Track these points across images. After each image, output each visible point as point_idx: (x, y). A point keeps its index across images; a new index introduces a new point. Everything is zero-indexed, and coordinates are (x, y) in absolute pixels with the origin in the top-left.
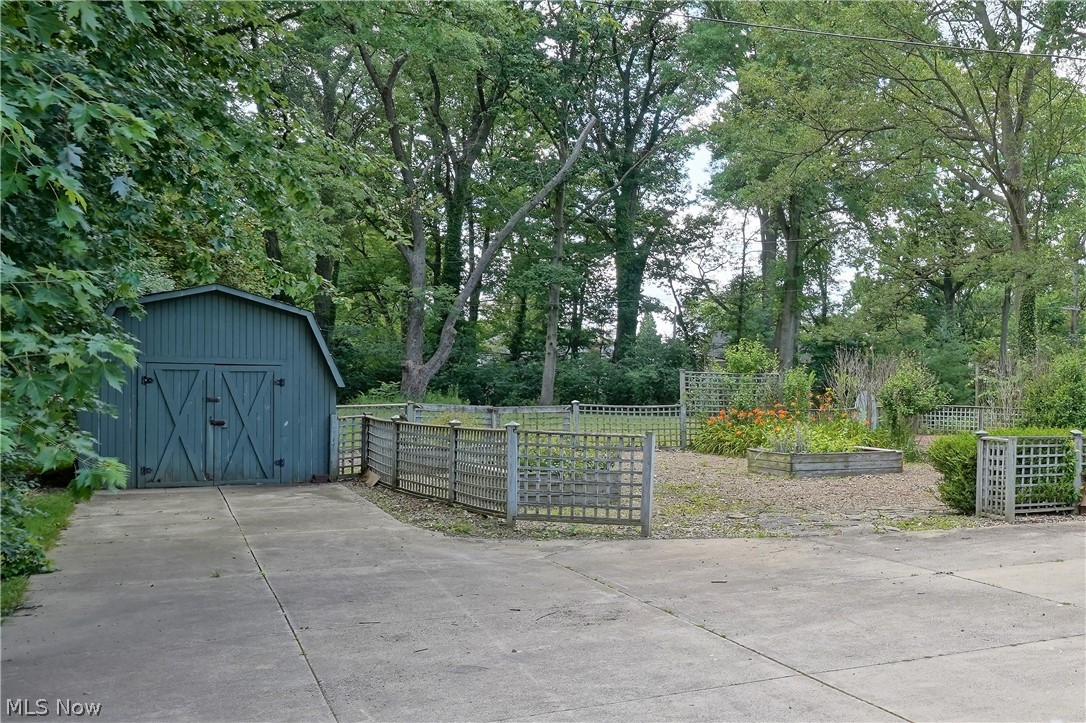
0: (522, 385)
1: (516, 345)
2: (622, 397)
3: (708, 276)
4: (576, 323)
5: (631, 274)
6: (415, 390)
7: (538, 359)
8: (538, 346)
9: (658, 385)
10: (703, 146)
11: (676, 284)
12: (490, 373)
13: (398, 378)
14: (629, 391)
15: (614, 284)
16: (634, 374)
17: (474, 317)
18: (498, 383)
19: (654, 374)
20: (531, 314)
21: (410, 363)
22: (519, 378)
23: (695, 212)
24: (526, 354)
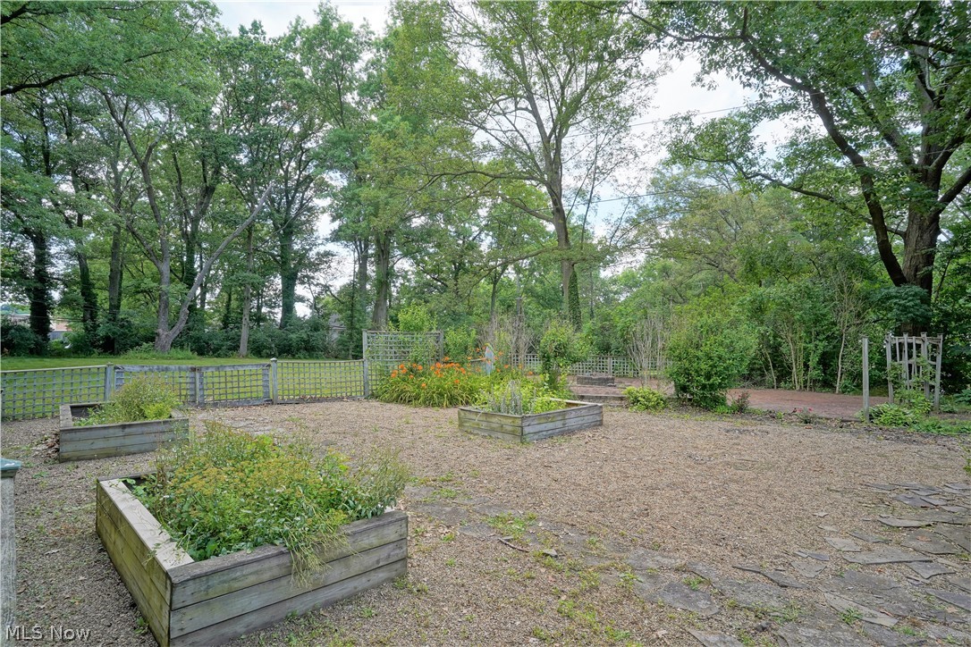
0: (229, 343)
1: (226, 322)
2: (286, 350)
3: (330, 283)
4: (259, 308)
5: (290, 281)
6: (163, 347)
7: (238, 328)
8: (238, 322)
9: (307, 342)
10: (326, 215)
11: (313, 288)
12: (212, 336)
13: (152, 339)
14: (290, 345)
15: (280, 287)
16: (293, 336)
17: (203, 306)
18: (215, 342)
19: (305, 336)
20: (234, 304)
21: (160, 331)
22: (227, 339)
23: (322, 249)
24: (231, 326)
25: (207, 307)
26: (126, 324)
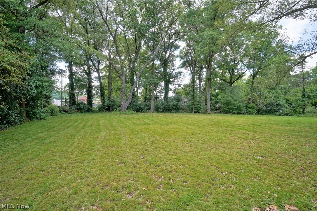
0: (147, 107)
1: (145, 99)
2: (168, 109)
3: (180, 83)
4: (156, 94)
5: (167, 83)
6: (124, 109)
7: (150, 101)
9: (176, 106)
10: (178, 58)
11: (175, 85)
12: (141, 104)
13: (120, 107)
14: (169, 107)
15: (164, 86)
16: (170, 104)
17: (137, 94)
18: (142, 107)
19: (175, 104)
20: (148, 93)
21: (122, 103)
22: (146, 105)
23: (177, 71)
24: (147, 101)
25: (139, 94)
26: (113, 101)
